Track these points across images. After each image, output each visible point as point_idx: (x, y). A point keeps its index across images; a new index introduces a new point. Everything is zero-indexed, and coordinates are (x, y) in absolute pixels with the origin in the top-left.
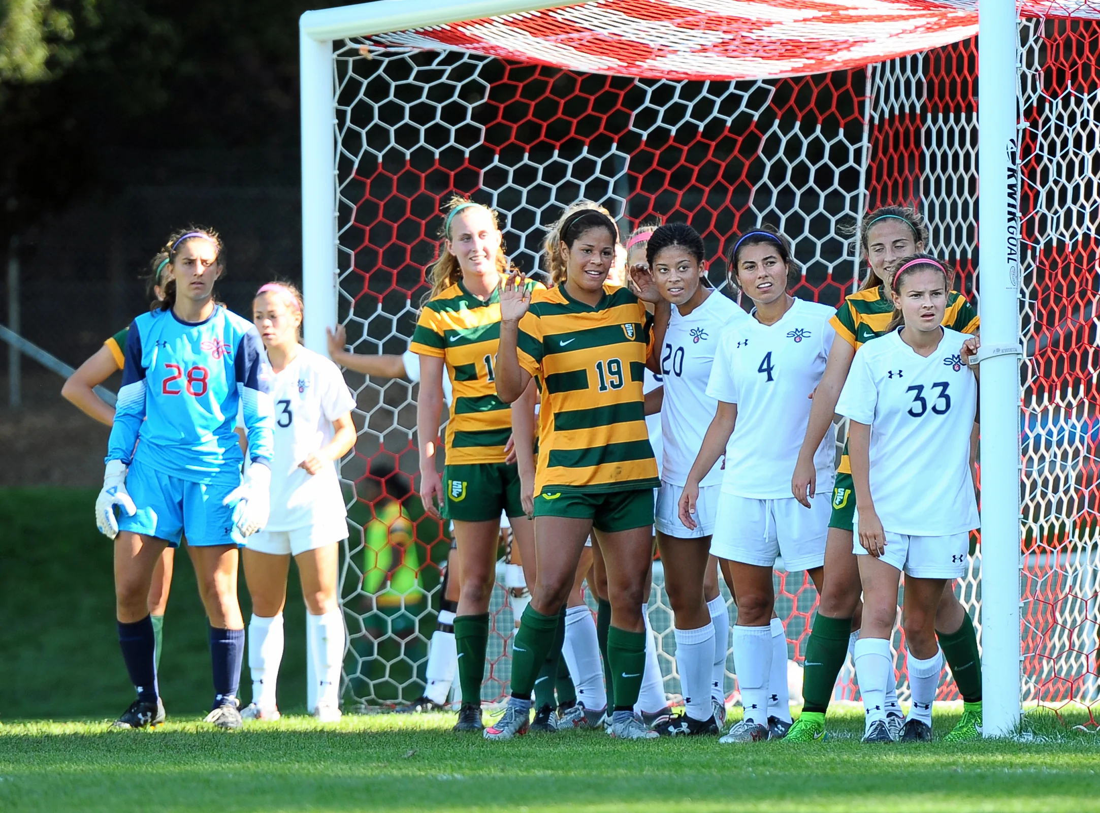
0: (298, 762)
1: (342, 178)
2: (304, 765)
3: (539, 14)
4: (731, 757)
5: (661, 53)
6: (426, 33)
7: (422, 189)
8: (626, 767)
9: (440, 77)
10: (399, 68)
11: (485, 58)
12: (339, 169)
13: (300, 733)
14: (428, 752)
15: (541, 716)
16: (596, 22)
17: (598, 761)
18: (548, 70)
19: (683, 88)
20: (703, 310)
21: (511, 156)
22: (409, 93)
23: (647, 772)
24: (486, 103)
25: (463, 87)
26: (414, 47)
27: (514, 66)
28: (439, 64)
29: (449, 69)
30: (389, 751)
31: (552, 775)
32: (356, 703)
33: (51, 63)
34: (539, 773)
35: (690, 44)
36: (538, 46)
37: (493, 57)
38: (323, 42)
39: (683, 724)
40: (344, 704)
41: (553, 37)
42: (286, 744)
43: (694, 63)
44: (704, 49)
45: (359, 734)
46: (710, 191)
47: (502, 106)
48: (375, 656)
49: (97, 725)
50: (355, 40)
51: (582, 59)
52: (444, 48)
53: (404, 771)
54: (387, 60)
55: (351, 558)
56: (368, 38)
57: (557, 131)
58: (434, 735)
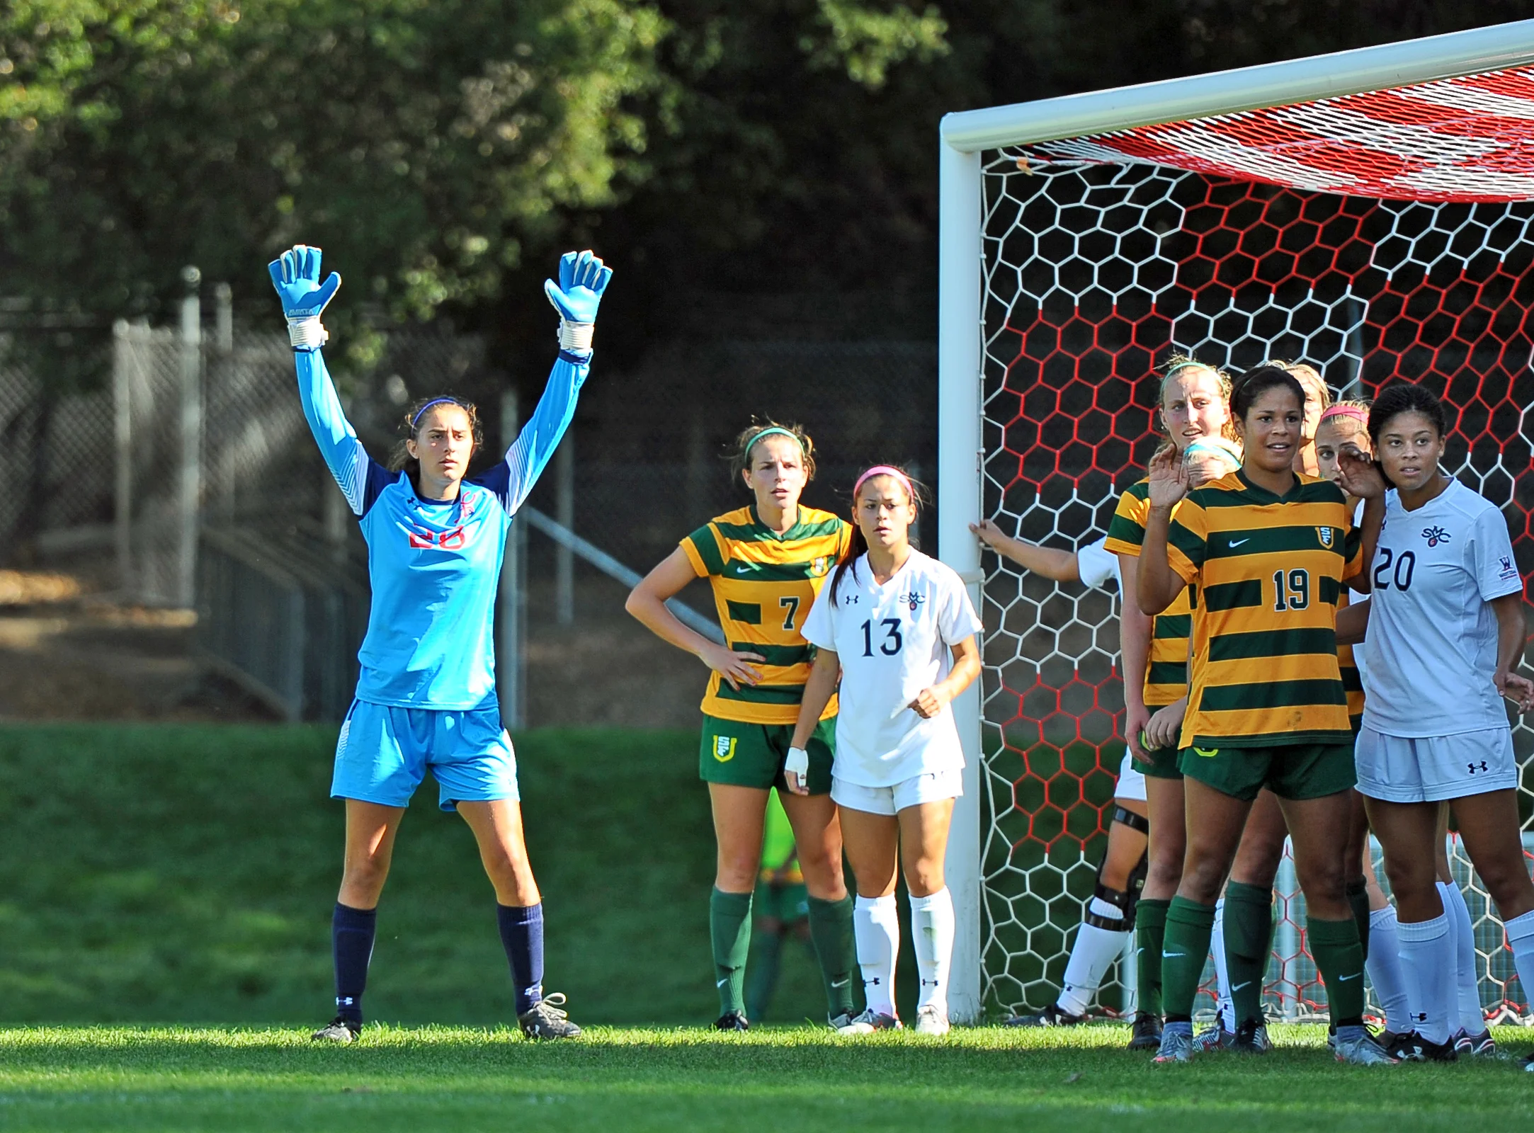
0: (928, 1085)
1: (990, 330)
2: (936, 1089)
3: (1252, 116)
4: (1499, 1090)
5: (1413, 167)
6: (1103, 141)
7: (1095, 344)
8: (1359, 1100)
9: (1121, 199)
10: (1068, 187)
11: (1180, 173)
12: (986, 318)
13: (930, 1049)
14: (1097, 1076)
15: (1243, 1033)
16: (1328, 126)
17: (1320, 1092)
18: (1263, 188)
19: (1441, 212)
20: (1441, 503)
21: (1212, 301)
22: (1078, 219)
23: (1387, 1107)
24: (1181, 232)
25: (1150, 211)
26: (1087, 160)
27: (1221, 184)
28: (1119, 182)
29: (1133, 188)
30: (1047, 1074)
31: (1260, 1110)
32: (1003, 1011)
33: (617, 182)
34: (1242, 1106)
35: (1454, 155)
36: (1250, 158)
37: (1191, 172)
38: (969, 153)
39: (1415, 1048)
40: (987, 1012)
41: (1271, 148)
42: (912, 1062)
43: (1458, 180)
44: (1471, 161)
45: (1006, 1052)
46: (1476, 348)
47: (1201, 236)
48: (1029, 950)
49: (669, 1033)
50: (1011, 151)
51: (1309, 175)
52: (1127, 161)
53: (1067, 1100)
54: (1051, 177)
55: (998, 823)
56: (1028, 148)
57: (1274, 269)
58: (1107, 1052)
